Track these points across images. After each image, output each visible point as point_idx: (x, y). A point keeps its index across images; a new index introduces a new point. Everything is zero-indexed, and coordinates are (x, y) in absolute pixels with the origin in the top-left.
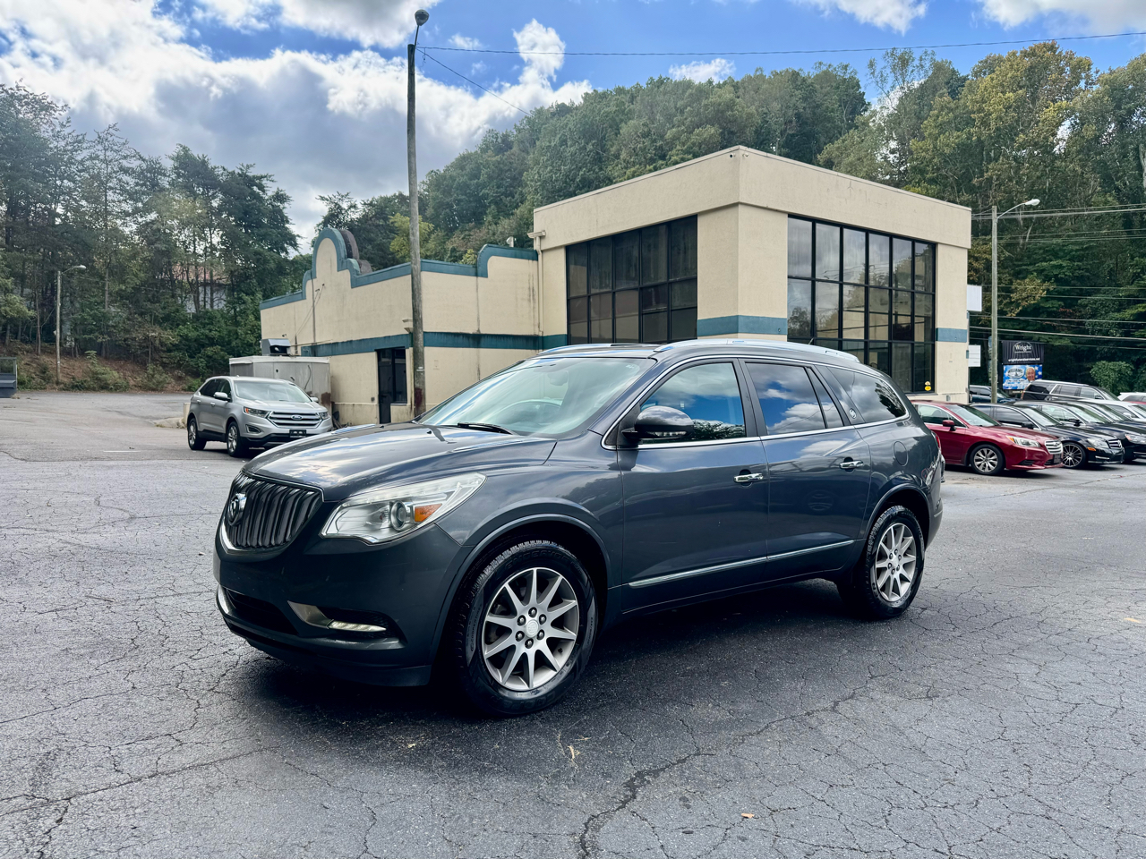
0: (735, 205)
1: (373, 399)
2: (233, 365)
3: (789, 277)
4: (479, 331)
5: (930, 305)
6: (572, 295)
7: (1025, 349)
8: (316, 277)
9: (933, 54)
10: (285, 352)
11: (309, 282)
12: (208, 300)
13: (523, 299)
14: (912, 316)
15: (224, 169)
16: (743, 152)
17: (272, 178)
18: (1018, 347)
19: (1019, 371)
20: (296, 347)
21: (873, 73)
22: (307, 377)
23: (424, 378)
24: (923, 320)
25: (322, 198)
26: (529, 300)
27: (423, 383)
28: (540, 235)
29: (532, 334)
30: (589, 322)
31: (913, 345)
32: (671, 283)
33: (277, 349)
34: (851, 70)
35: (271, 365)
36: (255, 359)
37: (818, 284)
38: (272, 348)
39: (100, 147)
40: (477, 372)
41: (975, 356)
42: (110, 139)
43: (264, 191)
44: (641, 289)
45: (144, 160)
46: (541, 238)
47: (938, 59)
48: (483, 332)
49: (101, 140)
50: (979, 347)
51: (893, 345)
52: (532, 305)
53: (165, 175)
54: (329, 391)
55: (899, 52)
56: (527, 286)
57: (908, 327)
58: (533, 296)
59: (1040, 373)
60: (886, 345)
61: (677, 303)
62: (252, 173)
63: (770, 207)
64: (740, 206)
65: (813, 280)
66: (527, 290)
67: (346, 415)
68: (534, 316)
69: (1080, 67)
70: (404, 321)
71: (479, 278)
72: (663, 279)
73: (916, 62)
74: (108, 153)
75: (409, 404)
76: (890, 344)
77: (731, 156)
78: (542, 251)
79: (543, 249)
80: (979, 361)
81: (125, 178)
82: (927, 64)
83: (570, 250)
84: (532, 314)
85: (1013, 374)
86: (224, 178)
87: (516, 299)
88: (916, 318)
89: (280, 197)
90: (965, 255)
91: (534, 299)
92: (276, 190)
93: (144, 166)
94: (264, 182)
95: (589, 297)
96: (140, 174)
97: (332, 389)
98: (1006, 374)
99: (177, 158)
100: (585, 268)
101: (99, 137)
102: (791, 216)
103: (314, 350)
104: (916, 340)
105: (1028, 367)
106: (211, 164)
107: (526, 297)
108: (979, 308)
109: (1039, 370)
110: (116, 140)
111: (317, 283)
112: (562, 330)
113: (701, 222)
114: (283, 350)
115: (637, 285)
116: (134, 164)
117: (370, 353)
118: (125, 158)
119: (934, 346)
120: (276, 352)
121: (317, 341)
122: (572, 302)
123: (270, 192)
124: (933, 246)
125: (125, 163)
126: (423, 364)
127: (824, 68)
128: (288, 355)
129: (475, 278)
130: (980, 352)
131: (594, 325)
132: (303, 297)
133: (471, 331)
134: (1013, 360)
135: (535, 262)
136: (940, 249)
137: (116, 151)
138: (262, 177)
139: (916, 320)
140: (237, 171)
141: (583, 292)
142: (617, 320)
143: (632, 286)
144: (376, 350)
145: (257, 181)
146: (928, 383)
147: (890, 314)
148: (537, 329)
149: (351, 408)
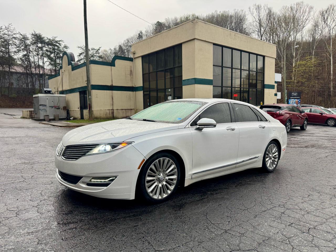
0: (194, 39)
1: (78, 108)
2: (34, 97)
3: (214, 65)
4: (112, 85)
5: (262, 76)
6: (144, 73)
7: (295, 94)
8: (62, 68)
9: (267, 5)
10: (50, 93)
11: (61, 70)
12: (43, 79)
13: (128, 74)
14: (257, 80)
15: (48, 38)
16: (196, 21)
17: (63, 41)
18: (293, 94)
19: (293, 101)
20: (58, 91)
21: (250, 11)
22: (58, 101)
23: (91, 100)
24: (260, 82)
25: (79, 47)
26: (130, 75)
27: (91, 102)
28: (133, 52)
29: (132, 86)
30: (149, 82)
31: (256, 90)
32: (174, 68)
33: (47, 91)
34: (244, 11)
35: (45, 97)
36: (40, 95)
37: (223, 68)
38: (45, 91)
39: (6, 31)
40: (112, 99)
41: (279, 96)
42: (9, 28)
43: (61, 46)
44: (165, 70)
45: (21, 35)
46: (134, 54)
47: (269, 7)
48: (114, 85)
49: (7, 28)
50: (280, 93)
51: (250, 90)
52: (131, 76)
53: (28, 39)
54: (66, 106)
55: (257, 5)
56: (130, 70)
57: (255, 83)
58: (132, 73)
59: (300, 102)
60: (248, 89)
61: (176, 74)
62: (57, 39)
63: (206, 40)
64: (195, 40)
65: (222, 67)
66: (129, 72)
67: (72, 114)
68: (132, 80)
69: (312, 8)
70: (86, 81)
71: (113, 67)
72: (172, 67)
73: (262, 7)
74: (9, 33)
75: (88, 109)
76: (249, 89)
77: (192, 22)
78: (135, 58)
79: (135, 57)
80: (280, 97)
81: (15, 41)
82: (266, 8)
83: (143, 57)
84: (131, 79)
85: (292, 102)
86: (47, 41)
87: (126, 74)
88: (258, 81)
89: (66, 47)
90: (274, 60)
91: (132, 74)
92: (64, 45)
93: (22, 37)
94: (60, 42)
95: (149, 73)
96: (21, 40)
97: (67, 105)
98: (290, 102)
99: (33, 34)
100: (148, 64)
101: (6, 27)
102: (214, 44)
103: (62, 92)
104: (258, 88)
105: (296, 100)
106: (43, 36)
107: (129, 74)
108: (280, 81)
109: (300, 100)
110: (12, 28)
111: (63, 70)
112: (141, 85)
113: (183, 46)
114: (49, 92)
115: (164, 69)
116: (18, 36)
117: (77, 93)
118: (15, 34)
119: (264, 90)
120: (46, 92)
121: (63, 89)
122: (144, 75)
123: (62, 46)
124: (264, 57)
125: (14, 36)
126: (91, 96)
127: (236, 11)
128: (51, 94)
129: (110, 67)
130: (280, 94)
131: (151, 82)
132: (59, 75)
133: (109, 85)
134: (291, 98)
135: (132, 62)
136: (266, 58)
137: (12, 32)
138: (60, 41)
139: (258, 82)
140: (51, 39)
141: (147, 72)
142: (158, 81)
143: (162, 69)
144: (79, 92)
145: (58, 42)
146: (261, 102)
147: (249, 79)
148: (133, 84)
149: (72, 111)
